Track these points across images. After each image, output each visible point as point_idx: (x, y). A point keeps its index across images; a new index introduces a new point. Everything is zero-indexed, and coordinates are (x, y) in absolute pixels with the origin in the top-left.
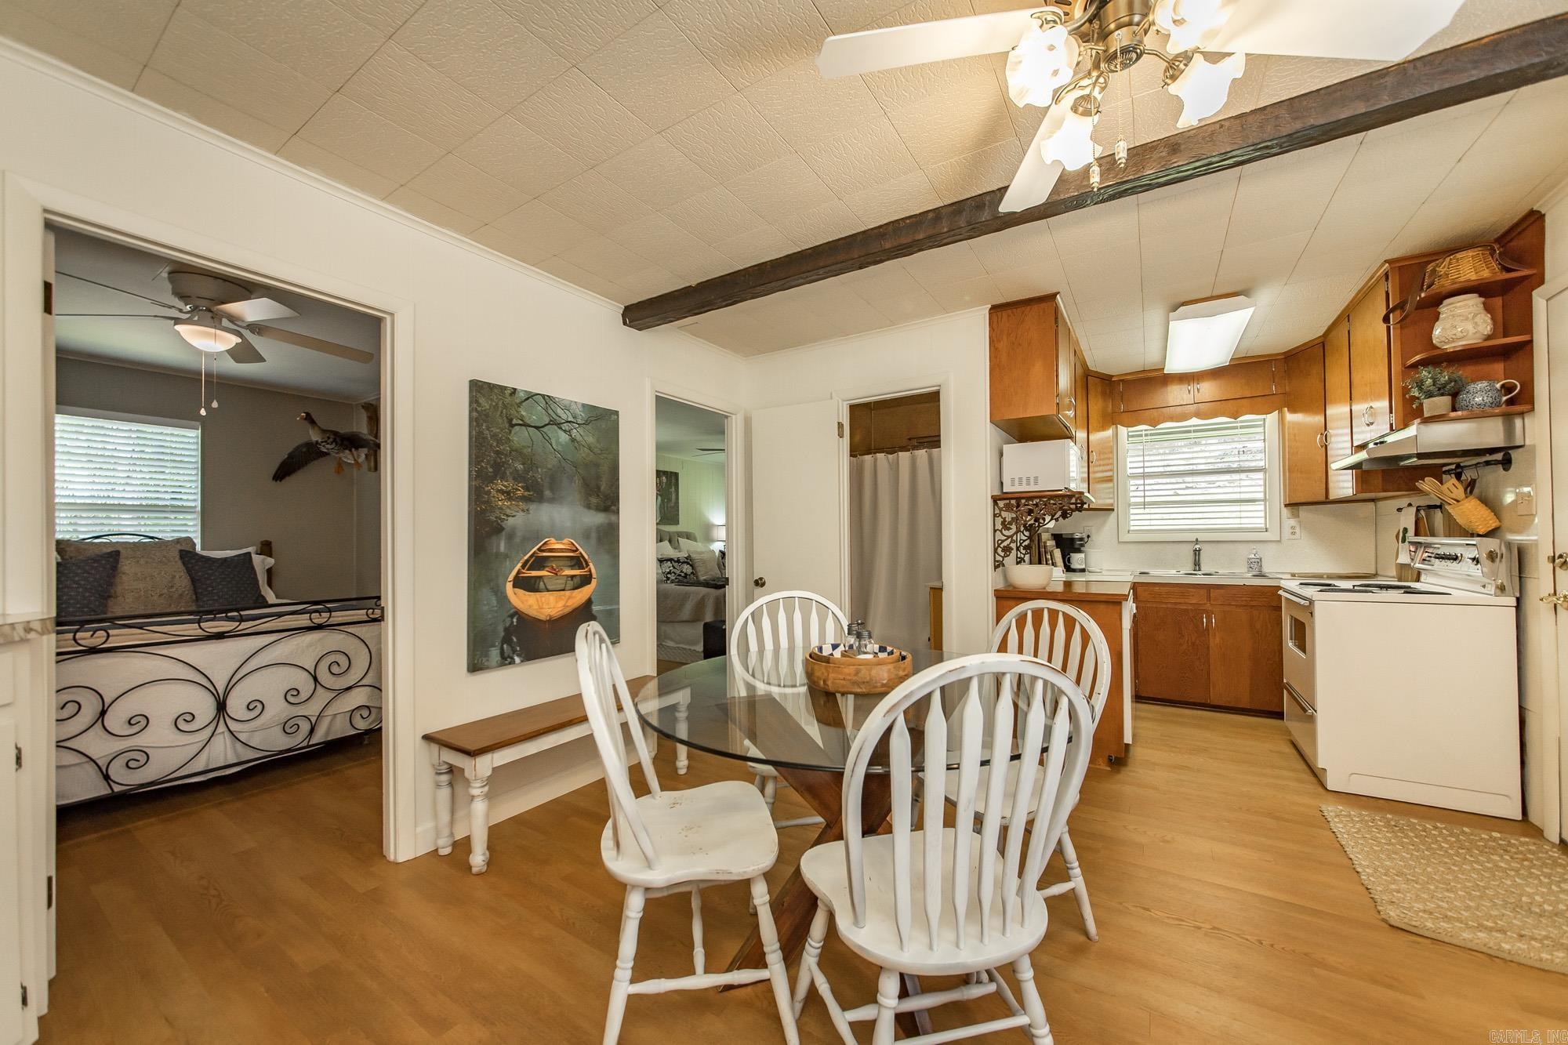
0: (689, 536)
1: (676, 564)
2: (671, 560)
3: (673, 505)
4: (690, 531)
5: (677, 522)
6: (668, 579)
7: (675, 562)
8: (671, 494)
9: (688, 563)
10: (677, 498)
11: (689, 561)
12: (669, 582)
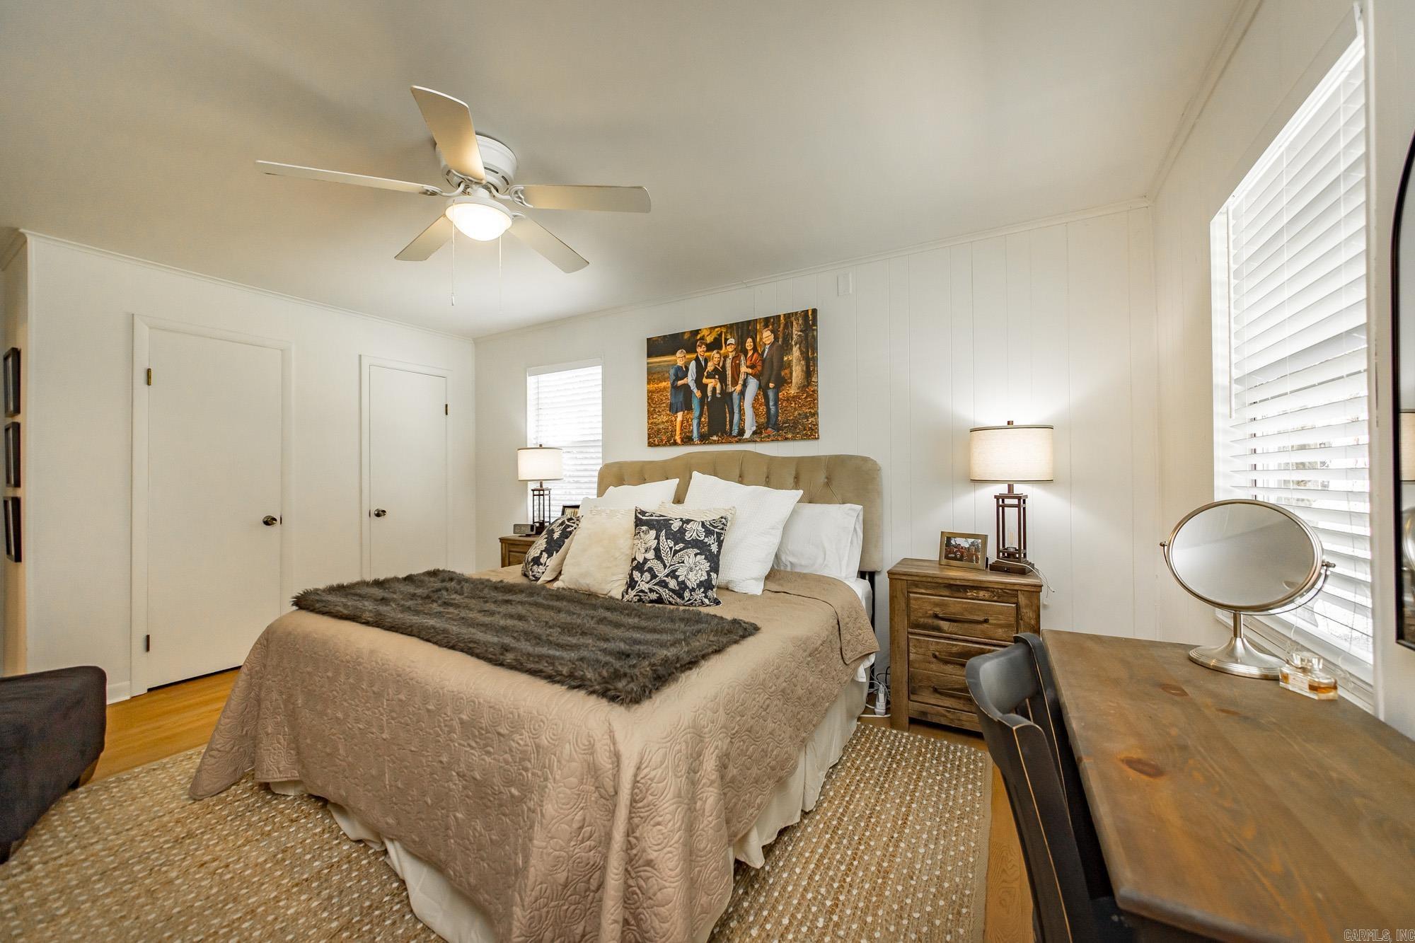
1: (666, 544)
3: (795, 392)
5: (811, 433)
7: (669, 535)
8: (791, 366)
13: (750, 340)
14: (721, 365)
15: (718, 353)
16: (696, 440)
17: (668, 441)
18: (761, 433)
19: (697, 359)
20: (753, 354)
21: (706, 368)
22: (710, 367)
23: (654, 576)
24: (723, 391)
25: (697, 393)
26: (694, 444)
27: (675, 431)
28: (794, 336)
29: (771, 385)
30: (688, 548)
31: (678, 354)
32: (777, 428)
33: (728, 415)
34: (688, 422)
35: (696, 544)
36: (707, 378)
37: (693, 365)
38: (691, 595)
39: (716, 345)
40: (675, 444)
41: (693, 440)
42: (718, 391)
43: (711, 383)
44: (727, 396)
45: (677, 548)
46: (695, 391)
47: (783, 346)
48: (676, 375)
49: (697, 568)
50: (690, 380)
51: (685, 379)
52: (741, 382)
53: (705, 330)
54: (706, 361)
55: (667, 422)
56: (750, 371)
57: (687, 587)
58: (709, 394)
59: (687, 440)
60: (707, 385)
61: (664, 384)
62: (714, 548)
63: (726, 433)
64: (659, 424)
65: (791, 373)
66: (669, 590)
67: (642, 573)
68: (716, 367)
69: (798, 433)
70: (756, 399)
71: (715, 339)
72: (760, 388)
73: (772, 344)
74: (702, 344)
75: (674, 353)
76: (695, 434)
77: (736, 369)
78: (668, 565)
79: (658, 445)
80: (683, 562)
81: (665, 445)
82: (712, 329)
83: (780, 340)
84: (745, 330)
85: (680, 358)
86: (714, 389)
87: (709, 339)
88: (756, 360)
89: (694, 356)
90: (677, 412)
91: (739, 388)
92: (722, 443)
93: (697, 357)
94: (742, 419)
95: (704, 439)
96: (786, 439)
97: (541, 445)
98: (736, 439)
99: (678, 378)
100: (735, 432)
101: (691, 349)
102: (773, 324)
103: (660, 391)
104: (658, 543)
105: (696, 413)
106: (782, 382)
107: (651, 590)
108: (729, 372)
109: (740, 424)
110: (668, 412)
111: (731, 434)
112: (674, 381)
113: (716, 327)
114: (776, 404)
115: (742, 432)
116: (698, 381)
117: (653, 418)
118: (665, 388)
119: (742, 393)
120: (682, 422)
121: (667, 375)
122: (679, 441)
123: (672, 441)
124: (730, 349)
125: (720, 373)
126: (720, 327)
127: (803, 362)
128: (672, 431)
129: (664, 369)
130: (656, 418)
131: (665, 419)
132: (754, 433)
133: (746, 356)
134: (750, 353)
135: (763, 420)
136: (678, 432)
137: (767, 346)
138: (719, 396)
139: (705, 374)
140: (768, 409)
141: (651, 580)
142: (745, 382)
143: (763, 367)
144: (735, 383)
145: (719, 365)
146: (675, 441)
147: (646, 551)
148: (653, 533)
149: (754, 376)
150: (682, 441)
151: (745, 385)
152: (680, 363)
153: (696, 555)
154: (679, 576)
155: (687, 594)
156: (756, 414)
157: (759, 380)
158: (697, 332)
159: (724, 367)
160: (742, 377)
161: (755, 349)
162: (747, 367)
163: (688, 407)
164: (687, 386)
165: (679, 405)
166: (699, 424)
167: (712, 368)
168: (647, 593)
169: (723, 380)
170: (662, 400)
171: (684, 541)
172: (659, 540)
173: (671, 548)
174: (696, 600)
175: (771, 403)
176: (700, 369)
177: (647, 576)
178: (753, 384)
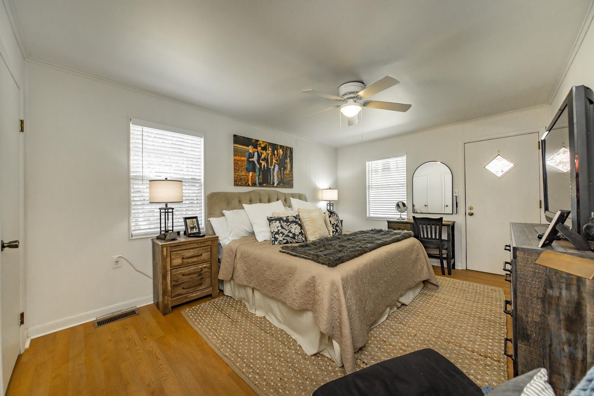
0: (300, 197)
1: (284, 224)
2: (280, 219)
3: (288, 172)
4: (301, 193)
5: (292, 186)
6: (276, 239)
7: (284, 221)
8: (287, 164)
9: (296, 223)
10: (292, 167)
11: (297, 220)
12: (276, 243)
13: (276, 151)
14: (267, 157)
15: (266, 152)
16: (258, 185)
17: (246, 184)
18: (279, 185)
19: (258, 152)
20: (277, 156)
21: (261, 156)
22: (263, 157)
23: (283, 234)
24: (267, 167)
25: (258, 166)
26: (257, 186)
27: (249, 180)
28: (288, 155)
29: (282, 169)
30: (292, 223)
31: (250, 147)
32: (284, 183)
33: (269, 177)
34: (254, 177)
35: (293, 222)
36: (262, 160)
37: (256, 154)
38: (298, 237)
39: (264, 149)
40: (249, 185)
41: (256, 185)
42: (266, 167)
43: (263, 163)
44: (269, 169)
45: (288, 224)
46: (257, 164)
47: (285, 157)
48: (249, 156)
49: (297, 228)
50: (255, 159)
51: (253, 159)
52: (273, 165)
53: (261, 142)
54: (261, 154)
55: (245, 175)
56: (276, 162)
57: (296, 235)
58: (263, 167)
59: (254, 185)
60: (261, 163)
61: (243, 158)
62: (299, 222)
63: (269, 183)
64: (241, 176)
65: (287, 166)
66: (290, 238)
67: (279, 234)
68: (265, 157)
69: (289, 186)
70: (278, 172)
71: (265, 146)
72: (279, 169)
73: (282, 155)
74: (260, 146)
75: (248, 146)
76: (257, 182)
77: (272, 160)
78: (287, 229)
79: (241, 186)
80: (292, 228)
81: (244, 186)
82: (264, 142)
83: (284, 154)
84: (275, 147)
85: (251, 149)
86: (264, 166)
87: (263, 146)
88: (278, 159)
89: (257, 150)
90: (249, 172)
91: (273, 167)
92: (267, 187)
93: (258, 150)
94: (273, 179)
95: (261, 185)
96: (286, 187)
97: (166, 179)
98: (272, 186)
99: (250, 158)
100: (271, 183)
101: (255, 147)
102: (283, 148)
103: (241, 161)
104: (281, 224)
105: (258, 174)
106: (285, 168)
107: (284, 239)
108: (269, 160)
109: (273, 180)
110: (245, 171)
111: (270, 184)
112: (248, 158)
113: (266, 142)
114: (283, 175)
115: (274, 183)
116: (258, 161)
117: (238, 173)
118: (244, 160)
119: (274, 169)
120: (252, 177)
121: (245, 155)
122: (250, 184)
123: (247, 184)
124: (270, 152)
125: (266, 160)
126: (267, 142)
127: (290, 163)
128: (247, 180)
129: (244, 152)
130: (239, 173)
131: (244, 174)
132: (277, 184)
133: (275, 156)
134: (276, 156)
135: (280, 180)
136: (250, 181)
137: (281, 155)
138: (266, 169)
139: (261, 159)
140: (281, 177)
141: (283, 236)
142: (274, 165)
143: (280, 162)
144: (271, 165)
145: (266, 156)
146: (249, 184)
147: (277, 228)
148: (278, 222)
149: (277, 164)
150: (252, 184)
151: (274, 167)
152: (251, 151)
153: (295, 225)
154: (292, 232)
155: (296, 237)
156: (278, 178)
157: (279, 166)
158: (258, 141)
159: (268, 158)
160: (274, 163)
161: (277, 155)
162: (275, 160)
163: (254, 170)
164: (253, 162)
165: (250, 169)
166: (259, 178)
167: (264, 157)
168: (282, 241)
169: (267, 163)
170: (242, 165)
171: (289, 222)
172: (281, 223)
173: (286, 225)
174: (300, 239)
175: (282, 175)
176: (259, 156)
177: (281, 235)
178: (277, 167)
